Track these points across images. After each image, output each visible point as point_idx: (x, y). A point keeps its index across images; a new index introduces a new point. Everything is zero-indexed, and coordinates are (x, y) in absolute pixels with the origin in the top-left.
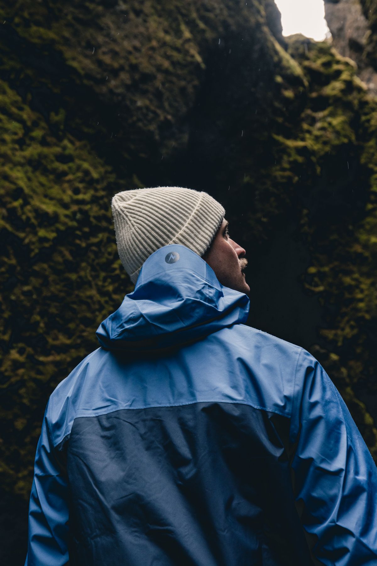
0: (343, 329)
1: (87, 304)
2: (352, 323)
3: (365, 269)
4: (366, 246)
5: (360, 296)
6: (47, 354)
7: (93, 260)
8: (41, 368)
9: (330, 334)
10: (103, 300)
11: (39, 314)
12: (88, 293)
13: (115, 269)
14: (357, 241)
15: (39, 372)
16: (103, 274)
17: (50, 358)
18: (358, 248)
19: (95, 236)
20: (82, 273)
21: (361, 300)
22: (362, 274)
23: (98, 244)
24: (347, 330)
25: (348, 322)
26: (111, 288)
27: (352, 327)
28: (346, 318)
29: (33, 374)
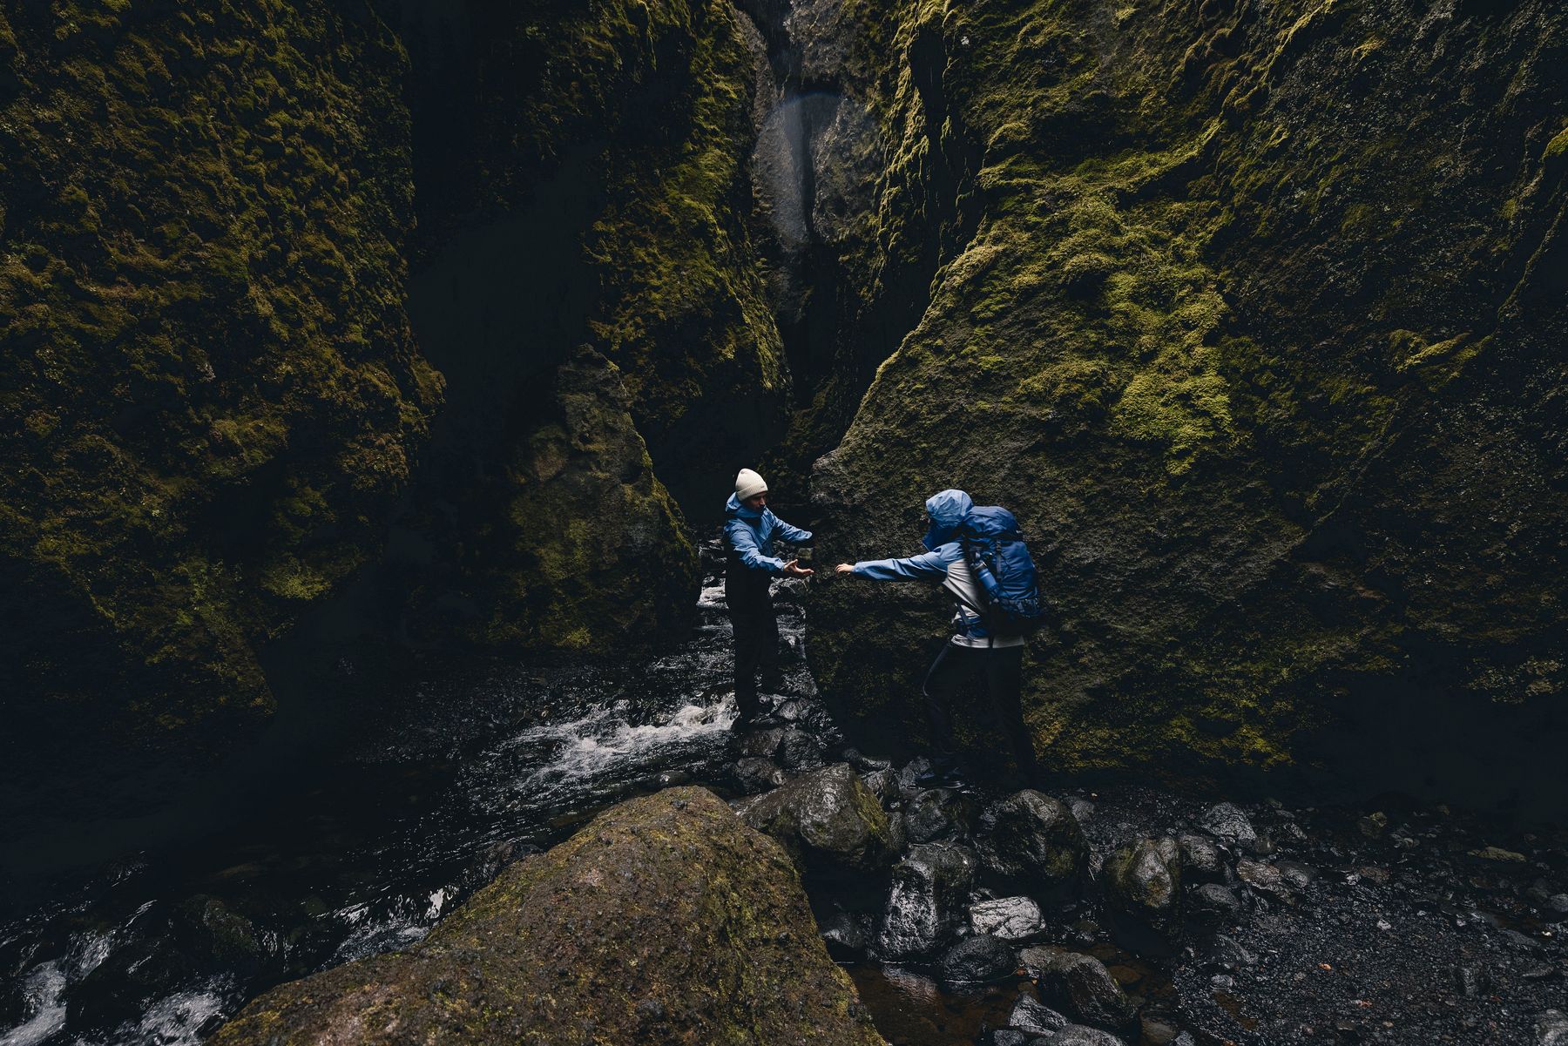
0: (622, 327)
1: (209, 191)
2: (638, 319)
3: (668, 243)
4: (675, 208)
5: (655, 282)
6: (109, 282)
7: (223, 95)
8: (93, 308)
9: (604, 330)
10: (244, 190)
11: (86, 184)
12: (211, 167)
13: (273, 130)
14: (663, 195)
15: (87, 317)
16: (245, 134)
17: (116, 292)
18: (664, 209)
19: (227, 39)
20: (196, 118)
21: (657, 289)
22: (663, 250)
23: (235, 62)
24: (629, 329)
25: (632, 317)
26: (262, 168)
27: (637, 326)
28: (630, 311)
29: (72, 319)
